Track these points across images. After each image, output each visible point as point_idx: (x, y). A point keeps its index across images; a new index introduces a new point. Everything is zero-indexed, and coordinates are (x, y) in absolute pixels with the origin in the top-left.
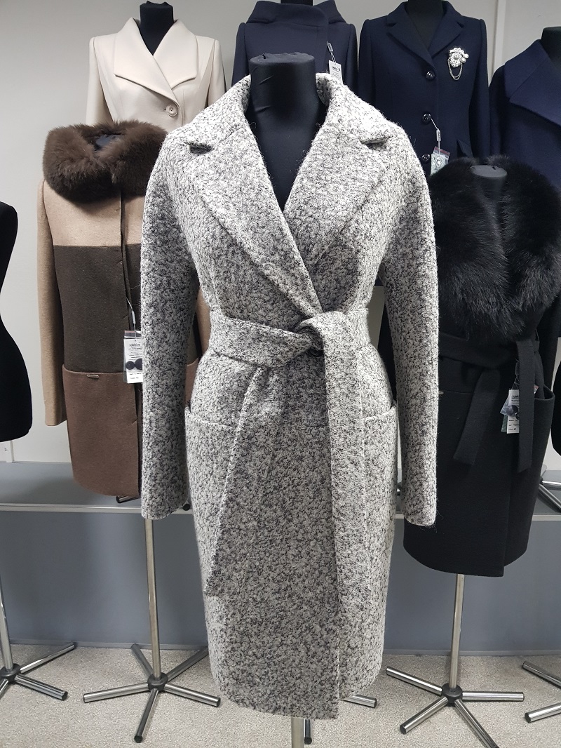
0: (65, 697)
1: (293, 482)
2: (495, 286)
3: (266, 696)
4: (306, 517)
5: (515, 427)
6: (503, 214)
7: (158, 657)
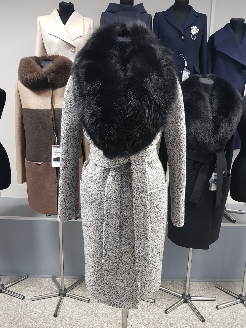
0: (24, 298)
1: (124, 215)
2: (208, 130)
3: (109, 300)
4: (129, 229)
5: (215, 188)
6: (212, 99)
7: (63, 282)
